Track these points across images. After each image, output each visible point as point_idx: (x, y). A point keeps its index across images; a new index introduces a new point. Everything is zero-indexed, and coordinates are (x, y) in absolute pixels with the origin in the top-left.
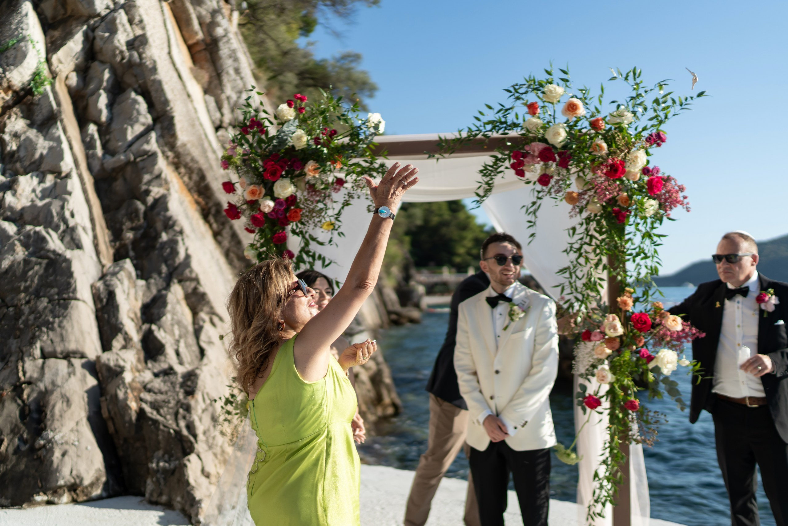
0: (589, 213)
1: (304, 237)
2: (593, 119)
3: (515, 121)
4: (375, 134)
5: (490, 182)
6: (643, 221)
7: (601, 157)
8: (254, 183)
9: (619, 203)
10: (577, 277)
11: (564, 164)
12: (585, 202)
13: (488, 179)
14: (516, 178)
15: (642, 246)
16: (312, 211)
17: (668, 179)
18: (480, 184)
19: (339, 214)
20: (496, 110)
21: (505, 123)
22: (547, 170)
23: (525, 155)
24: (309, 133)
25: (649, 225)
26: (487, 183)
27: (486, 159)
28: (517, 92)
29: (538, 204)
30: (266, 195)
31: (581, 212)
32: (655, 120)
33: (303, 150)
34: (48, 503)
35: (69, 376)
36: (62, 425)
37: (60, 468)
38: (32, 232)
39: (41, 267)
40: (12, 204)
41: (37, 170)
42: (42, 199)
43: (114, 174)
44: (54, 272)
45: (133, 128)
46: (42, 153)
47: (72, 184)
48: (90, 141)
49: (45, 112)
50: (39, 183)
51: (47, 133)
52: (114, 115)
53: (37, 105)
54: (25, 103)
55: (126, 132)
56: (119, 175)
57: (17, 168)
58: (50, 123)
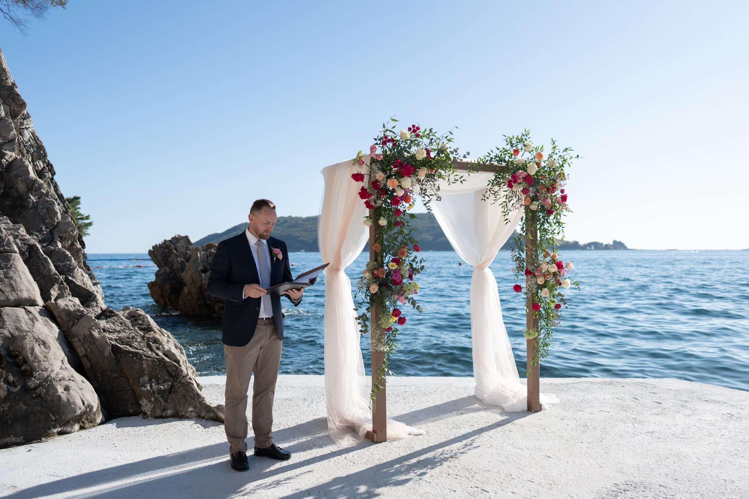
34: (60, 433)
35: (33, 322)
36: (51, 365)
37: (71, 400)
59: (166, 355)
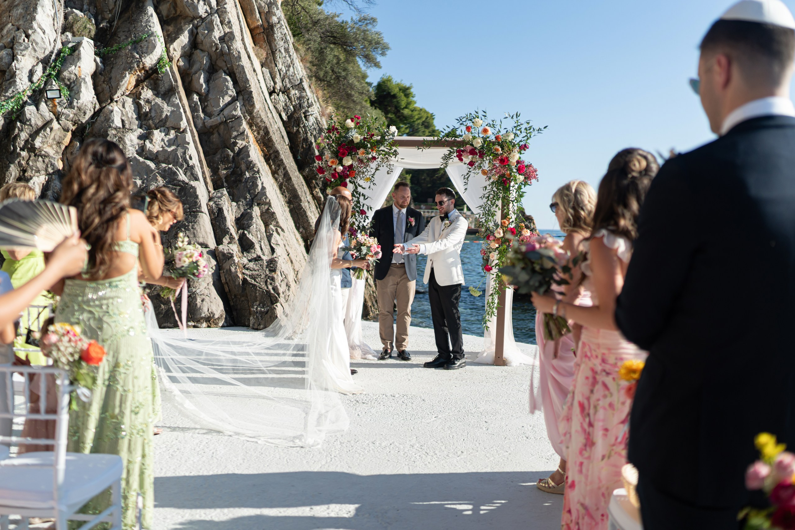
0: (493, 180)
1: (355, 184)
2: (497, 135)
3: (460, 134)
8: (333, 158)
9: (506, 176)
11: (481, 157)
12: (491, 175)
13: (446, 161)
14: (459, 161)
16: (360, 172)
17: (530, 166)
18: (443, 162)
19: (374, 174)
20: (451, 128)
21: (455, 134)
22: (474, 159)
23: (463, 151)
24: (361, 134)
27: (445, 151)
28: (462, 121)
29: (469, 175)
30: (339, 164)
31: (489, 179)
32: (525, 138)
33: (357, 143)
36: (200, 285)
37: (201, 308)
38: (167, 168)
39: (176, 191)
40: (151, 149)
41: (163, 127)
42: (169, 146)
43: (211, 130)
44: (185, 194)
45: (223, 99)
46: (167, 115)
47: (188, 137)
48: (195, 106)
49: (167, 86)
50: (165, 135)
51: (169, 100)
52: (211, 88)
53: (161, 80)
54: (153, 79)
55: (219, 101)
56: (215, 131)
57: (150, 124)
58: (170, 93)
59: (273, 289)
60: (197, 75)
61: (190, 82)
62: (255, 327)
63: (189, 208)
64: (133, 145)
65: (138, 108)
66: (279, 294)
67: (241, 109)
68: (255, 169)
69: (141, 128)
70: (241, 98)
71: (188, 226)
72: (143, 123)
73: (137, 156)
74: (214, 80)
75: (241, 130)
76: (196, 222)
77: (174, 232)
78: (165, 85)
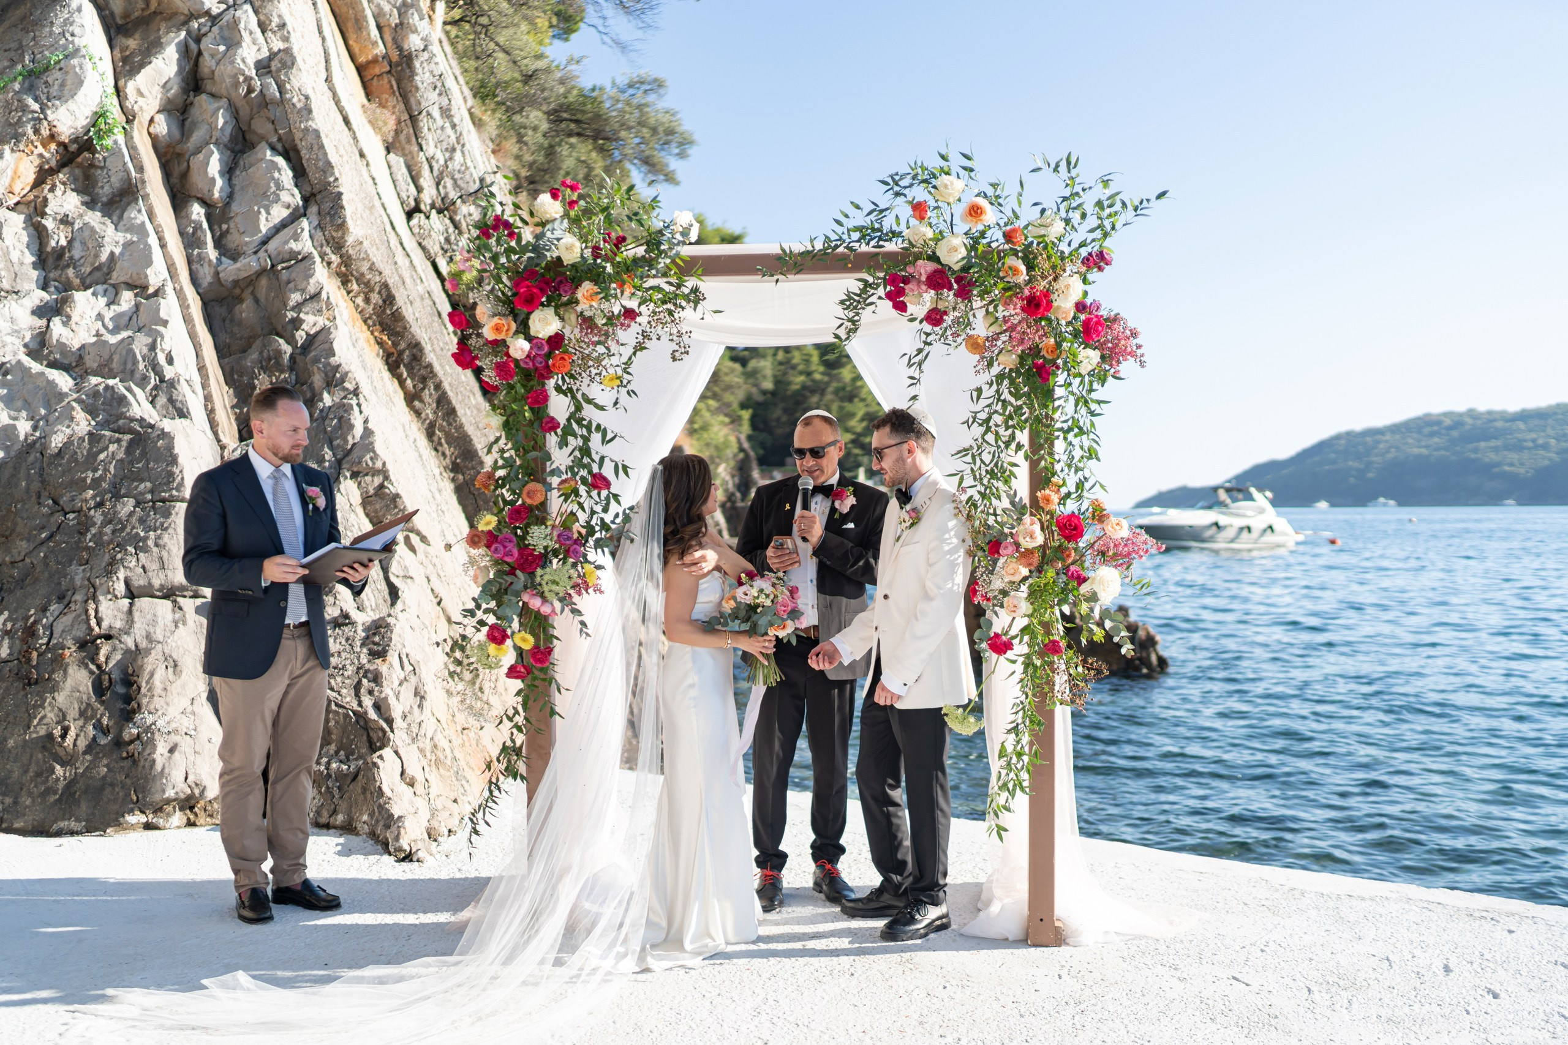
0: (1002, 367)
1: (574, 397)
2: (1009, 228)
3: (895, 228)
4: (684, 243)
5: (856, 318)
6: (1078, 380)
7: (1017, 285)
8: (499, 314)
9: (1043, 353)
10: (982, 461)
11: (964, 293)
12: (996, 352)
13: (851, 314)
14: (894, 313)
15: (1076, 416)
16: (586, 358)
17: (1115, 319)
18: (841, 321)
19: (628, 363)
20: (866, 212)
21: (880, 230)
22: (939, 302)
23: (906, 280)
24: (583, 238)
25: (1087, 387)
26: (849, 320)
27: (850, 283)
28: (897, 185)
29: (924, 353)
30: (517, 332)
31: (990, 365)
32: (1099, 231)
33: (574, 266)
34: (148, 826)
35: (176, 627)
36: (168, 704)
37: (167, 771)
38: (101, 388)
39: (120, 446)
40: (63, 340)
41: (104, 283)
42: (115, 331)
43: (237, 291)
44: (144, 454)
45: (268, 213)
46: (112, 253)
47: (169, 307)
48: (194, 233)
49: (116, 181)
50: (108, 305)
51: (121, 217)
52: (237, 188)
53: (102, 168)
54: (80, 166)
55: (258, 219)
56: (247, 294)
57: (68, 278)
58: (125, 200)
59: (377, 707)
60: (201, 156)
61: (185, 175)
62: (323, 820)
63: (152, 492)
64: (16, 331)
65: (39, 238)
66: (390, 722)
67: (311, 237)
68: (347, 385)
69: (44, 287)
70: (313, 209)
71: (146, 538)
72: (52, 275)
73: (27, 361)
74: (245, 169)
75: (312, 289)
76: (166, 529)
77: (107, 557)
78: (113, 179)
